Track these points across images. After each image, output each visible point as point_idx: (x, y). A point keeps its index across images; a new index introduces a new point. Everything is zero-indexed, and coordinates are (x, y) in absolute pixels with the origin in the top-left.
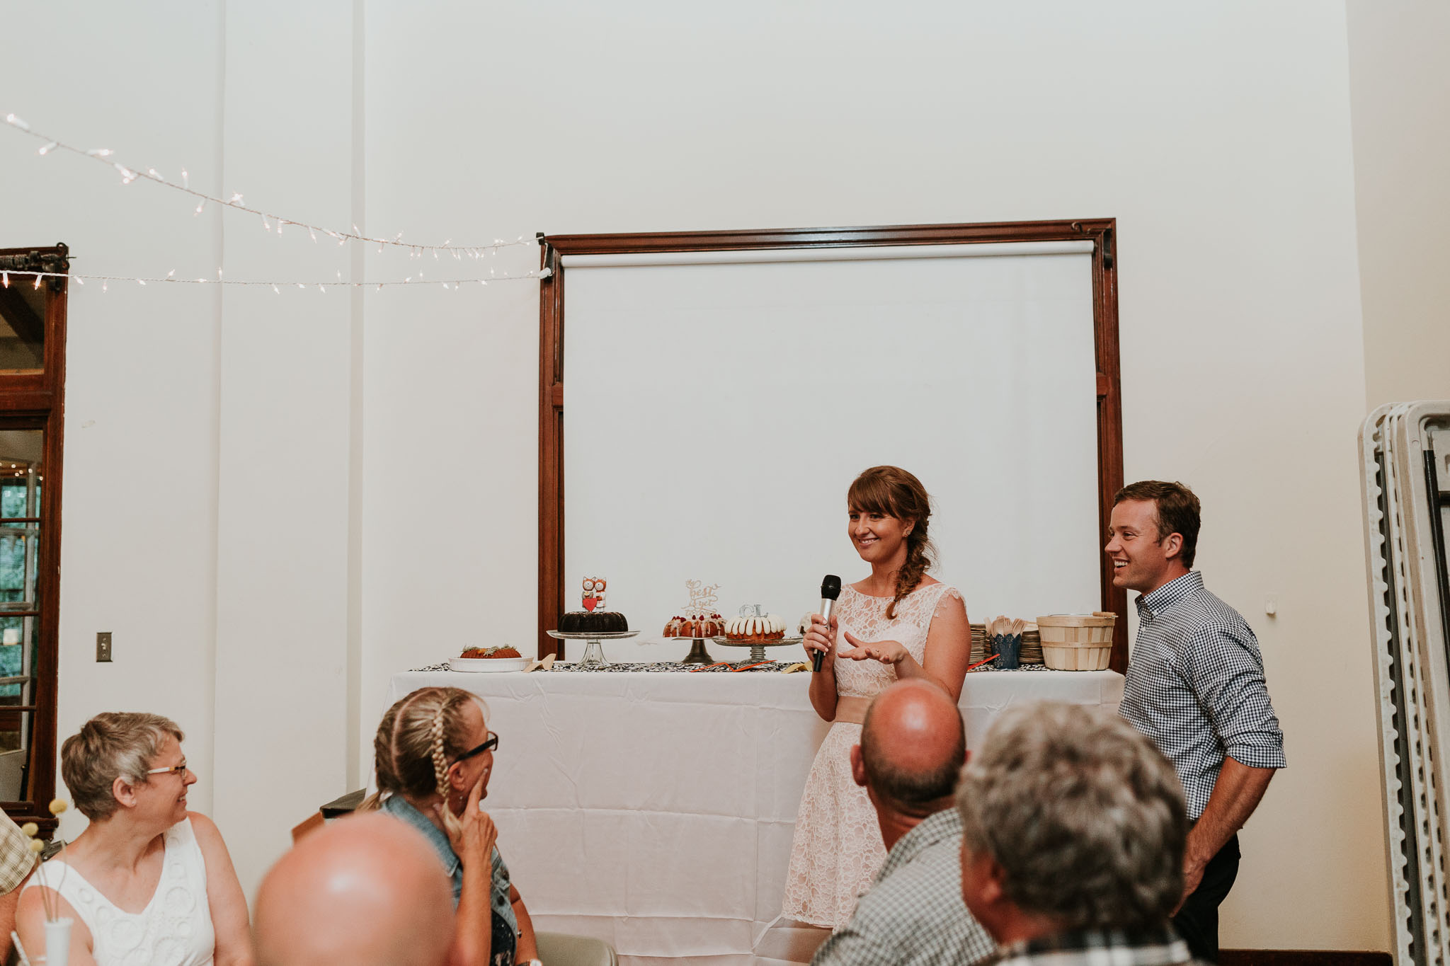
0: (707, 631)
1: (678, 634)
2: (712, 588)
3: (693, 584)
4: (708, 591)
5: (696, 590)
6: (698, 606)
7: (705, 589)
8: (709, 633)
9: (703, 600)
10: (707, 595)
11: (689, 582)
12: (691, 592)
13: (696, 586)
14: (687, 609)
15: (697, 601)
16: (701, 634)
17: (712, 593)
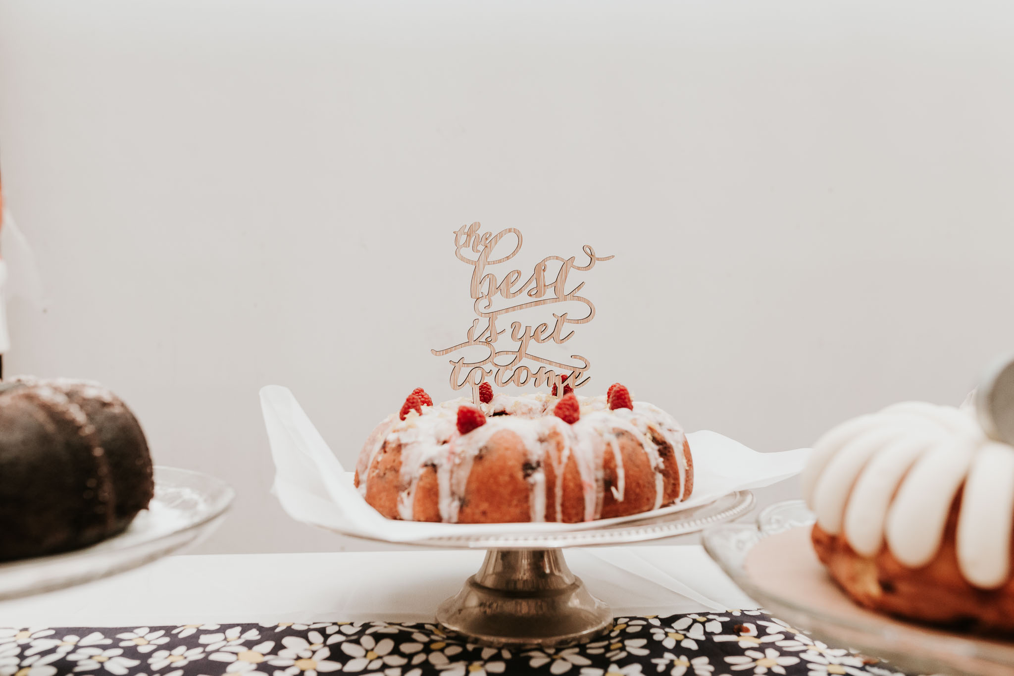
0: (609, 482)
1: (448, 506)
2: (567, 265)
3: (488, 242)
4: (550, 276)
5: (500, 272)
6: (505, 342)
7: (540, 269)
8: (618, 494)
9: (531, 318)
10: (550, 293)
11: (471, 233)
12: (476, 280)
13: (500, 250)
14: (455, 356)
15: (503, 322)
16: (581, 500)
17: (568, 288)
